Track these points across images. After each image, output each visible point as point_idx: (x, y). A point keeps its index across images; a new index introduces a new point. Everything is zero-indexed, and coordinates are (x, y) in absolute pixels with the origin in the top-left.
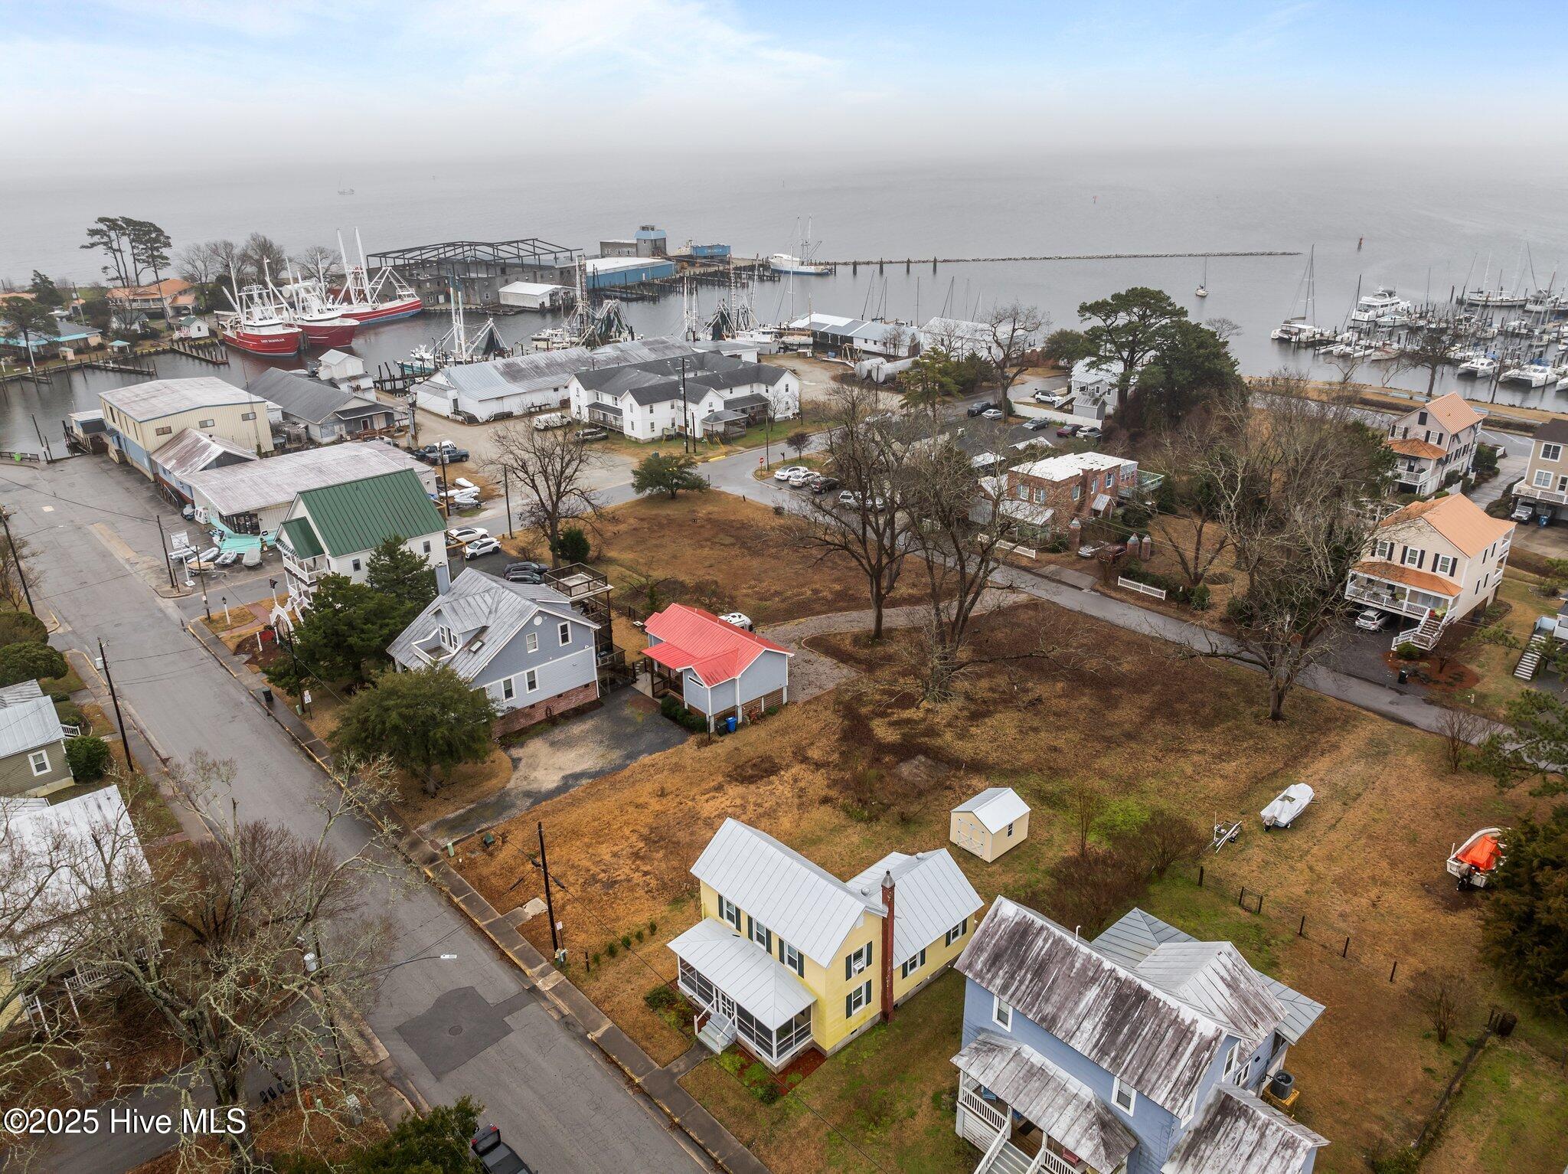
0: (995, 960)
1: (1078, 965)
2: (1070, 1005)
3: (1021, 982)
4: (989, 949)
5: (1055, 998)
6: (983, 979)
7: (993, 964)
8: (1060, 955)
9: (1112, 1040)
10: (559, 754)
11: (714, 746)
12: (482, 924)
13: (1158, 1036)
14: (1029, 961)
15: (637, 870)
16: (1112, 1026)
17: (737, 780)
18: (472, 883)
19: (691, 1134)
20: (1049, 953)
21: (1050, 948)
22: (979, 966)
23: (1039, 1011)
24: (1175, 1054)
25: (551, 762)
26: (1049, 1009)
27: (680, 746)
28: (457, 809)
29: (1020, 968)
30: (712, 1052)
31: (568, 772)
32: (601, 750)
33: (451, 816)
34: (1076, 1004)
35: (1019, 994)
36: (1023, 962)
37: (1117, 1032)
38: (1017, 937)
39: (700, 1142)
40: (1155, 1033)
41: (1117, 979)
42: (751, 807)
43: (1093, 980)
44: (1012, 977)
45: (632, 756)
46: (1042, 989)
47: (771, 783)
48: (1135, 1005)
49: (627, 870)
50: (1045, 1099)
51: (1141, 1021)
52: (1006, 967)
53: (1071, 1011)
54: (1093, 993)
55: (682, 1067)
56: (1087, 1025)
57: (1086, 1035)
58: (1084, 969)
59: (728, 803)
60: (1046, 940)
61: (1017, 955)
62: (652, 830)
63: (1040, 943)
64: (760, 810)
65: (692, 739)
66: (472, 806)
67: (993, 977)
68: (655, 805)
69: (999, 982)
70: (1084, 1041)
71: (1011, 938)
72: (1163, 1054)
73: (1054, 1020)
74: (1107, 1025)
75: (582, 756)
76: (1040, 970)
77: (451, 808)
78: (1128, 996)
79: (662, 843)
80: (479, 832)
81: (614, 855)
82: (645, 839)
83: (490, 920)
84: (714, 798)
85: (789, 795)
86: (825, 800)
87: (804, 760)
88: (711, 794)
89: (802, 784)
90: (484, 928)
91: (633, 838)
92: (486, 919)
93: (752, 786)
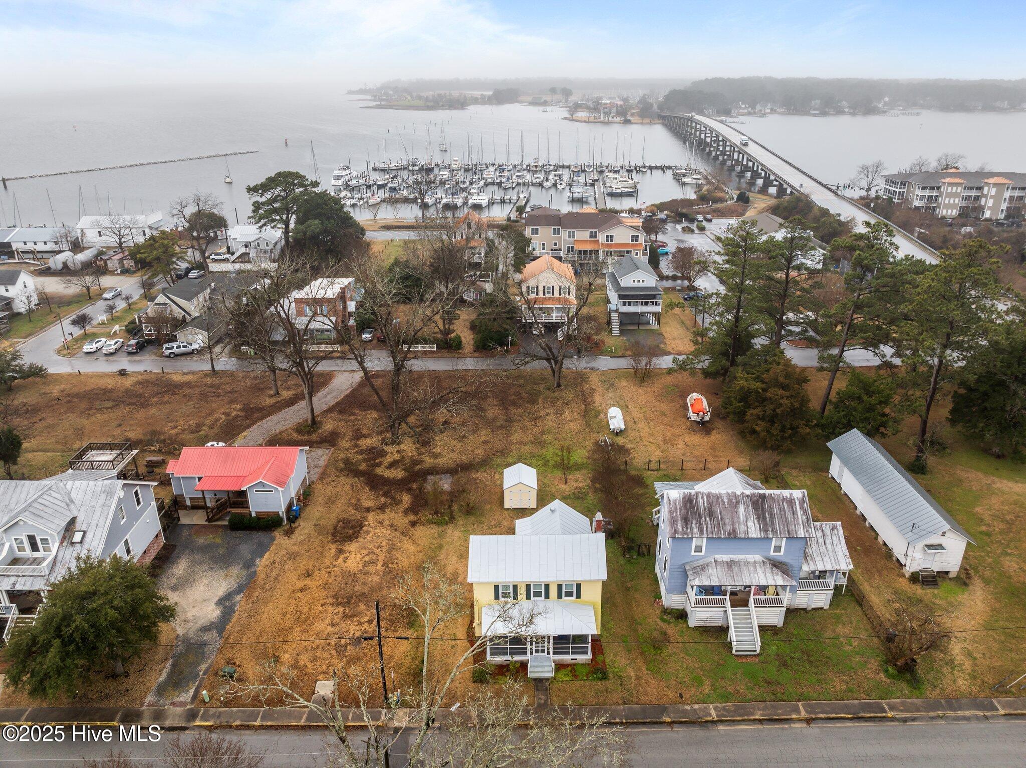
0: (686, 521)
1: (726, 500)
2: (736, 520)
3: (706, 524)
4: (679, 518)
5: (727, 521)
6: (687, 534)
7: (686, 524)
8: (715, 501)
9: (766, 524)
10: (189, 592)
11: (297, 531)
12: (302, 722)
13: (782, 510)
14: (702, 512)
15: (361, 624)
16: (761, 517)
17: (345, 541)
18: (254, 706)
20: (709, 503)
21: (708, 501)
22: (680, 529)
23: (725, 532)
24: (794, 513)
25: (190, 600)
26: (729, 528)
27: (275, 542)
28: (161, 671)
29: (700, 518)
30: (547, 679)
31: (216, 599)
32: (221, 574)
33: (162, 678)
34: (738, 517)
35: (710, 530)
36: (700, 515)
37: (765, 518)
38: (688, 504)
40: (780, 509)
41: (748, 496)
42: (377, 551)
43: (738, 503)
44: (701, 524)
45: (249, 565)
46: (718, 521)
47: (368, 532)
48: (763, 503)
49: (353, 628)
50: (746, 573)
51: (771, 508)
52: (694, 522)
53: (739, 522)
54: (741, 509)
55: (543, 697)
56: (750, 524)
57: (753, 529)
58: (730, 501)
59: (359, 556)
60: (703, 498)
61: (695, 513)
62: (335, 596)
63: (701, 501)
64: (385, 549)
65: (277, 534)
66: (170, 662)
67: (692, 530)
68: (313, 583)
69: (696, 530)
70: (754, 530)
71: (685, 507)
72: (789, 516)
73: (734, 531)
74: (758, 518)
75: (210, 584)
76: (711, 513)
77: (154, 674)
78: (757, 501)
79: (353, 600)
80: (205, 673)
81: (333, 625)
82: (338, 604)
83: (305, 716)
84: (347, 558)
85: (389, 532)
86: (413, 524)
87: (368, 510)
88: (341, 557)
89: (387, 523)
90: (308, 724)
91: (330, 609)
92: (301, 718)
93: (360, 539)
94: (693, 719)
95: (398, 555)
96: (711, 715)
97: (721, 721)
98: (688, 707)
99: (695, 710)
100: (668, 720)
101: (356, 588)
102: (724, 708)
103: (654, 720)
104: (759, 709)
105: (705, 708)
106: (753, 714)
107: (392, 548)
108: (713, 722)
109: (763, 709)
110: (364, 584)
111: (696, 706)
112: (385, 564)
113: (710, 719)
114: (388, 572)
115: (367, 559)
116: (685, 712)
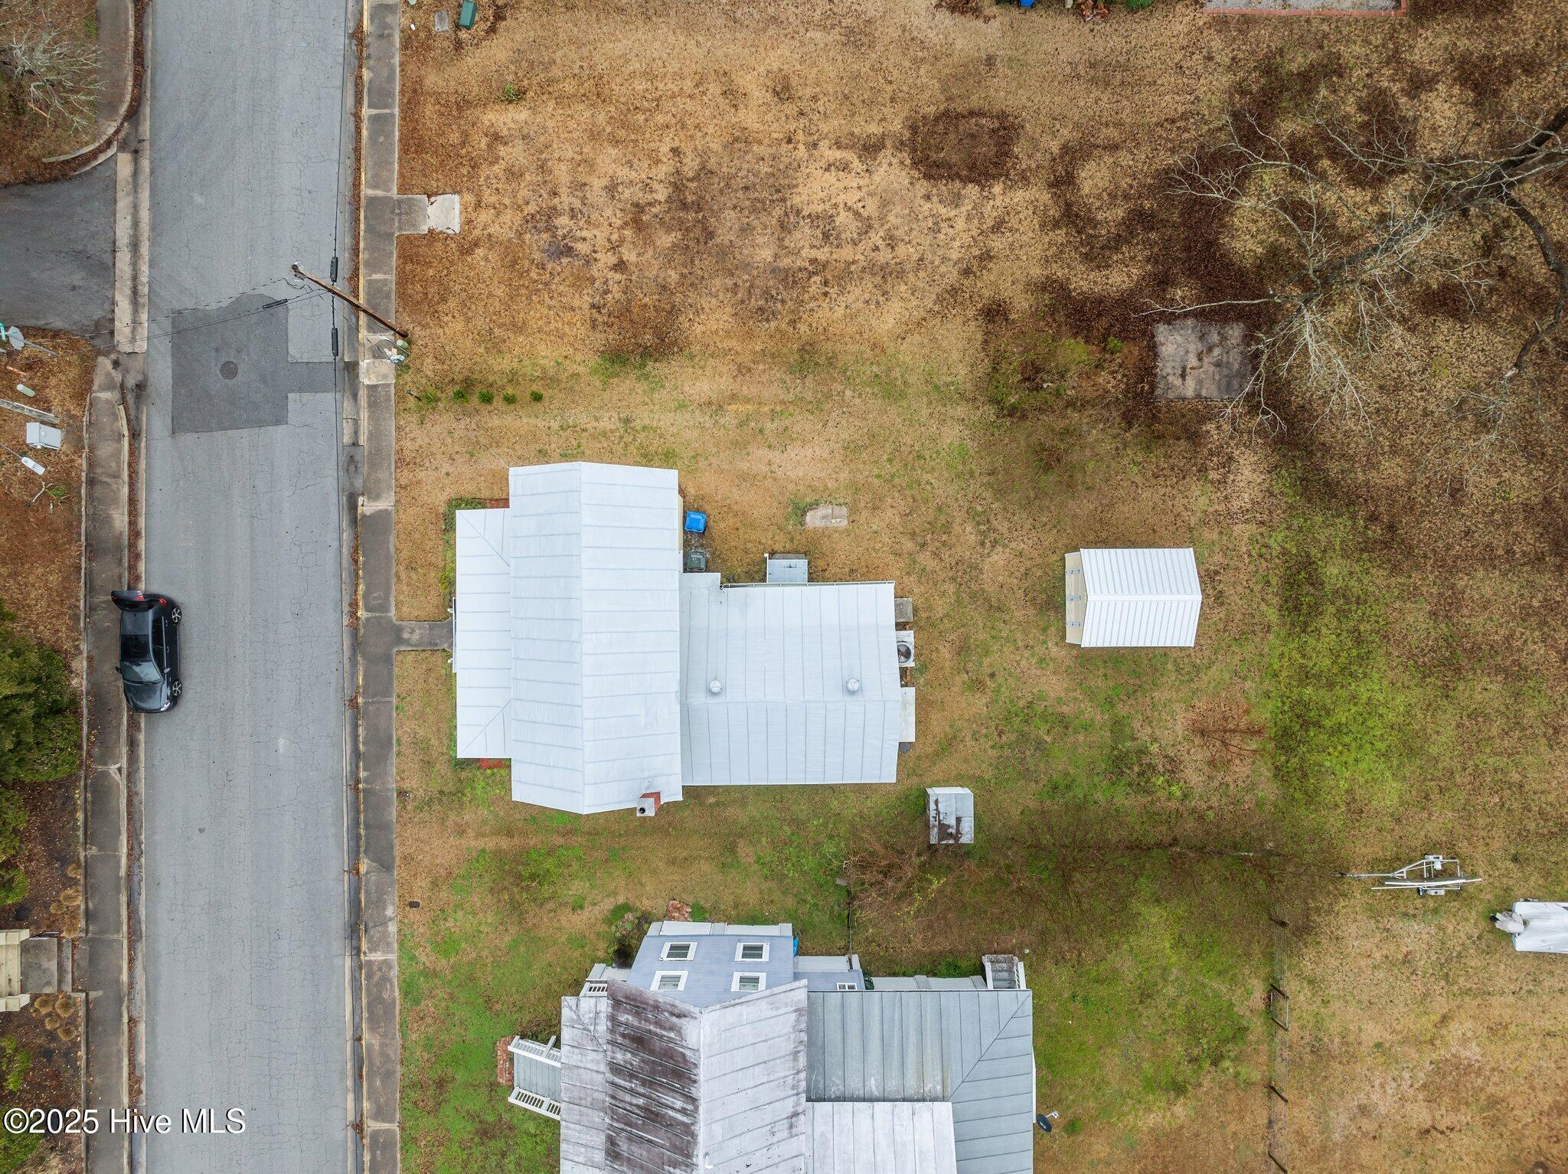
0: (638, 1040)
3: (632, 1092)
4: (643, 1024)
5: (636, 1150)
6: (613, 1030)
7: (632, 1038)
8: (677, 1141)
12: (366, 191)
14: (654, 1094)
15: (614, 248)
17: (914, 151)
18: (403, 93)
19: (360, 729)
20: (673, 1122)
21: (678, 1121)
22: (622, 1017)
23: (617, 1132)
29: (644, 1083)
35: (620, 1094)
36: (650, 1084)
38: (671, 1063)
39: (361, 747)
42: (876, 237)
44: (632, 1076)
46: (636, 1126)
47: (955, 202)
49: (600, 235)
52: (636, 1061)
55: (416, 637)
59: (852, 198)
61: (653, 1073)
62: (700, 172)
63: (679, 1104)
64: (881, 256)
67: (620, 1046)
68: (752, 112)
69: (620, 1057)
71: (666, 1053)
73: (617, 1157)
76: (652, 1116)
79: (688, 216)
81: (611, 189)
82: (678, 187)
83: (380, 193)
84: (845, 167)
85: (955, 255)
86: (994, 313)
87: (1063, 182)
88: (850, 156)
89: (997, 243)
90: (363, 202)
91: (664, 170)
92: (375, 187)
93: (922, 187)
94: (366, 915)
95: (858, 293)
96: (371, 950)
97: (358, 967)
98: (390, 911)
99: (384, 923)
100: (363, 869)
101: (730, 215)
102: (385, 979)
103: (362, 843)
104: (382, 1045)
105: (388, 944)
106: (373, 1029)
107: (887, 275)
108: (357, 951)
109: (383, 1054)
110: (746, 230)
111: (392, 928)
112: (818, 267)
113: (364, 947)
114: (790, 279)
115: (843, 218)
116: (380, 904)
